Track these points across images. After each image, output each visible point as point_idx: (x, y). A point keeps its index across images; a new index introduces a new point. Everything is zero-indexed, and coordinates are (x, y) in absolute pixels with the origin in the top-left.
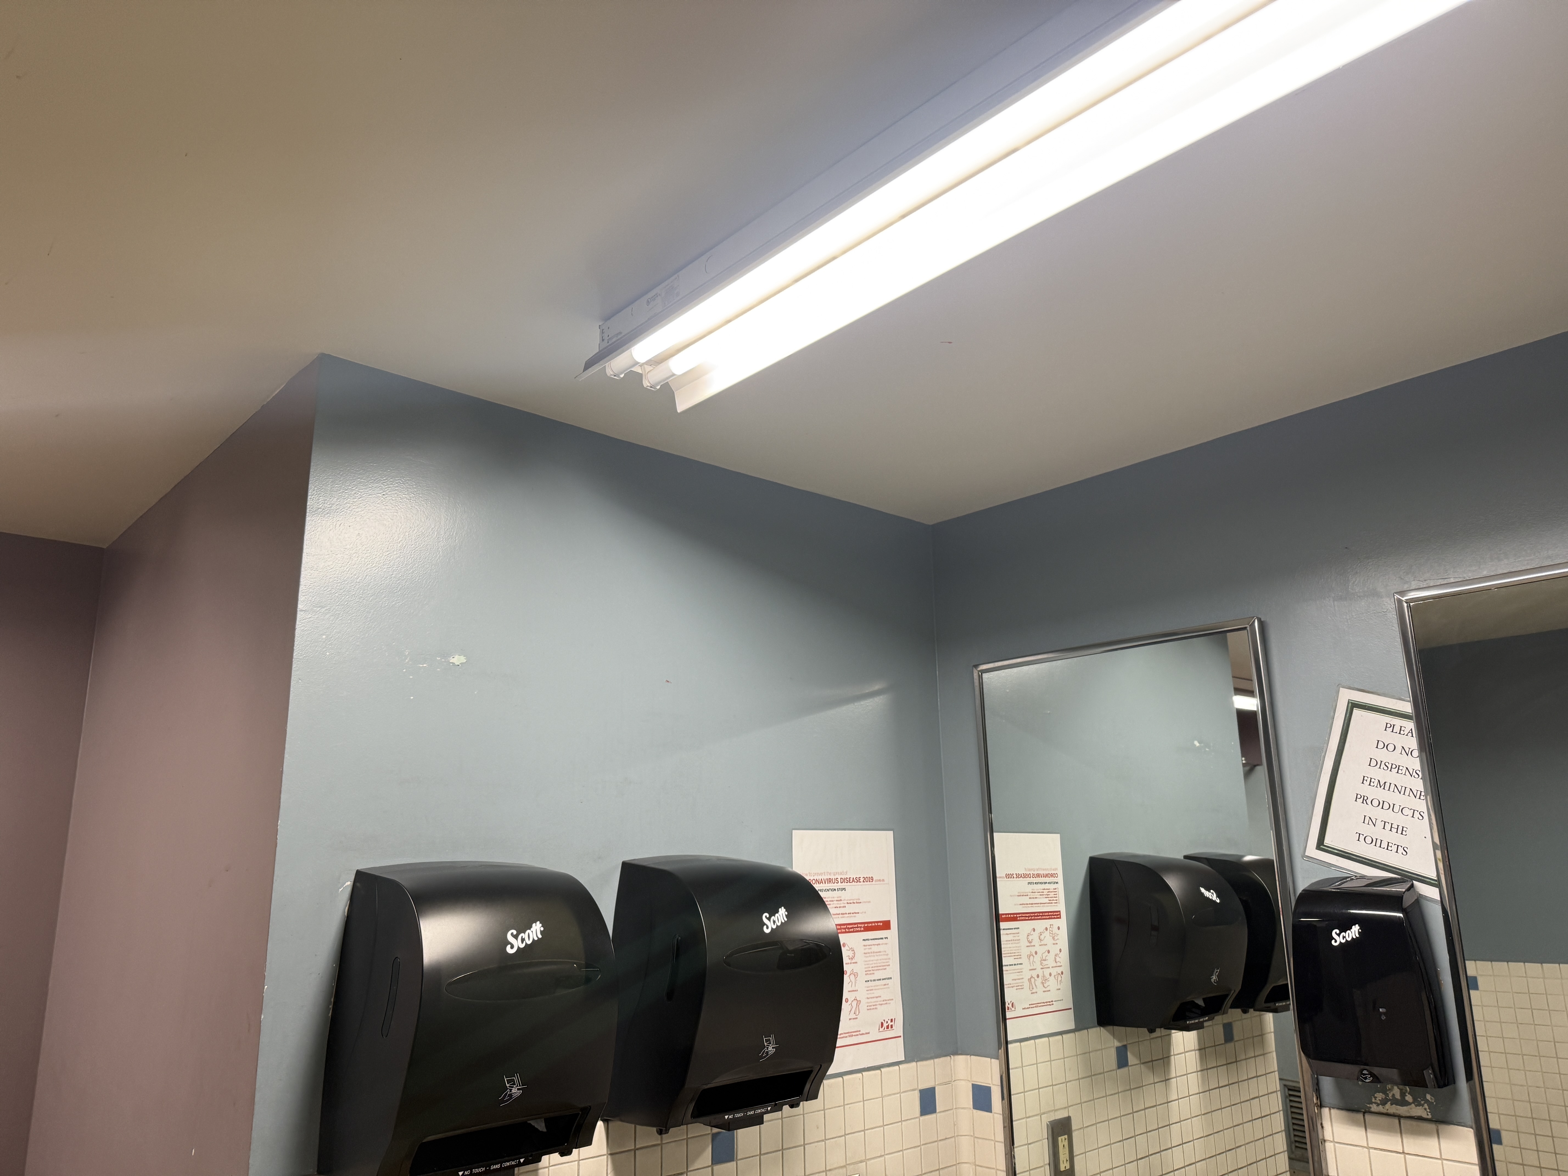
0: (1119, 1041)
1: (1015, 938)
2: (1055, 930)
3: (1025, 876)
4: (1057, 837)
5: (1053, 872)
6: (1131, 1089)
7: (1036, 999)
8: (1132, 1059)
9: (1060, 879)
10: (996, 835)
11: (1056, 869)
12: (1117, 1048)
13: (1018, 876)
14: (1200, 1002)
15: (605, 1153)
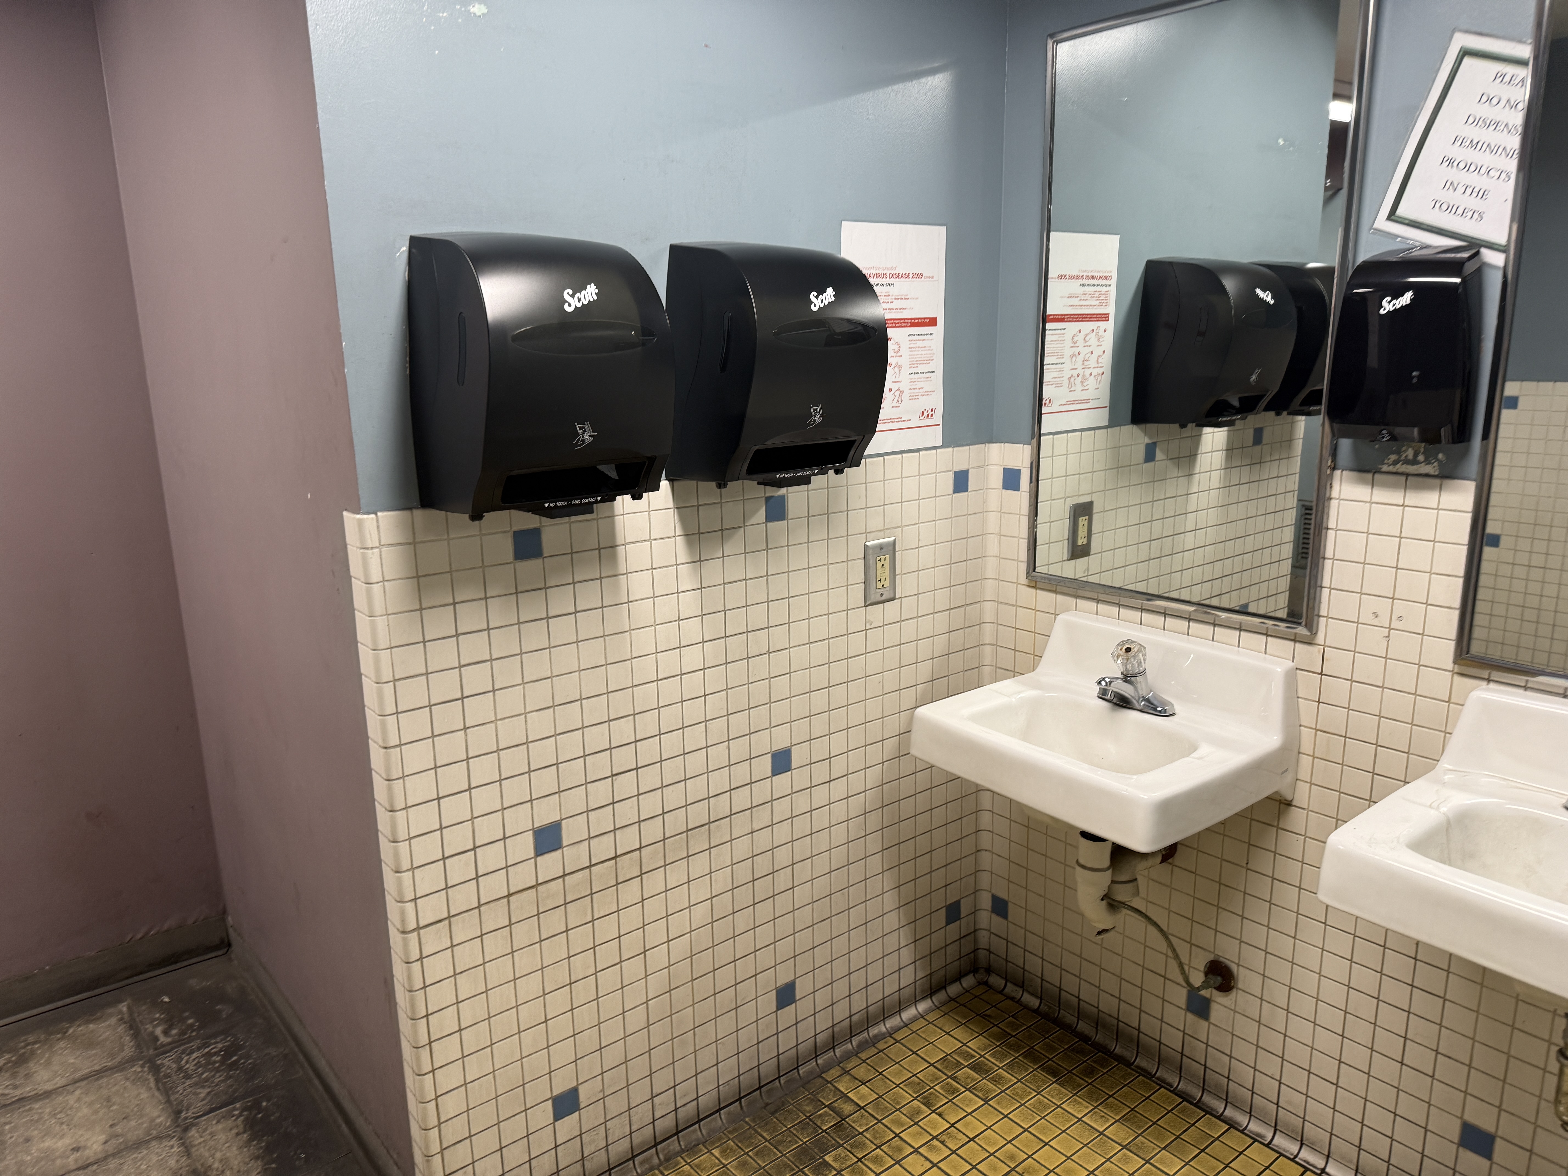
0: (1150, 438)
1: (1060, 339)
2: (1101, 332)
3: (1079, 277)
4: (1116, 238)
5: (1107, 274)
6: (1154, 481)
7: (1073, 396)
8: (1159, 455)
9: (1114, 282)
10: (1053, 234)
11: (1111, 272)
12: (1147, 445)
13: (1071, 277)
14: (1236, 403)
15: (672, 506)
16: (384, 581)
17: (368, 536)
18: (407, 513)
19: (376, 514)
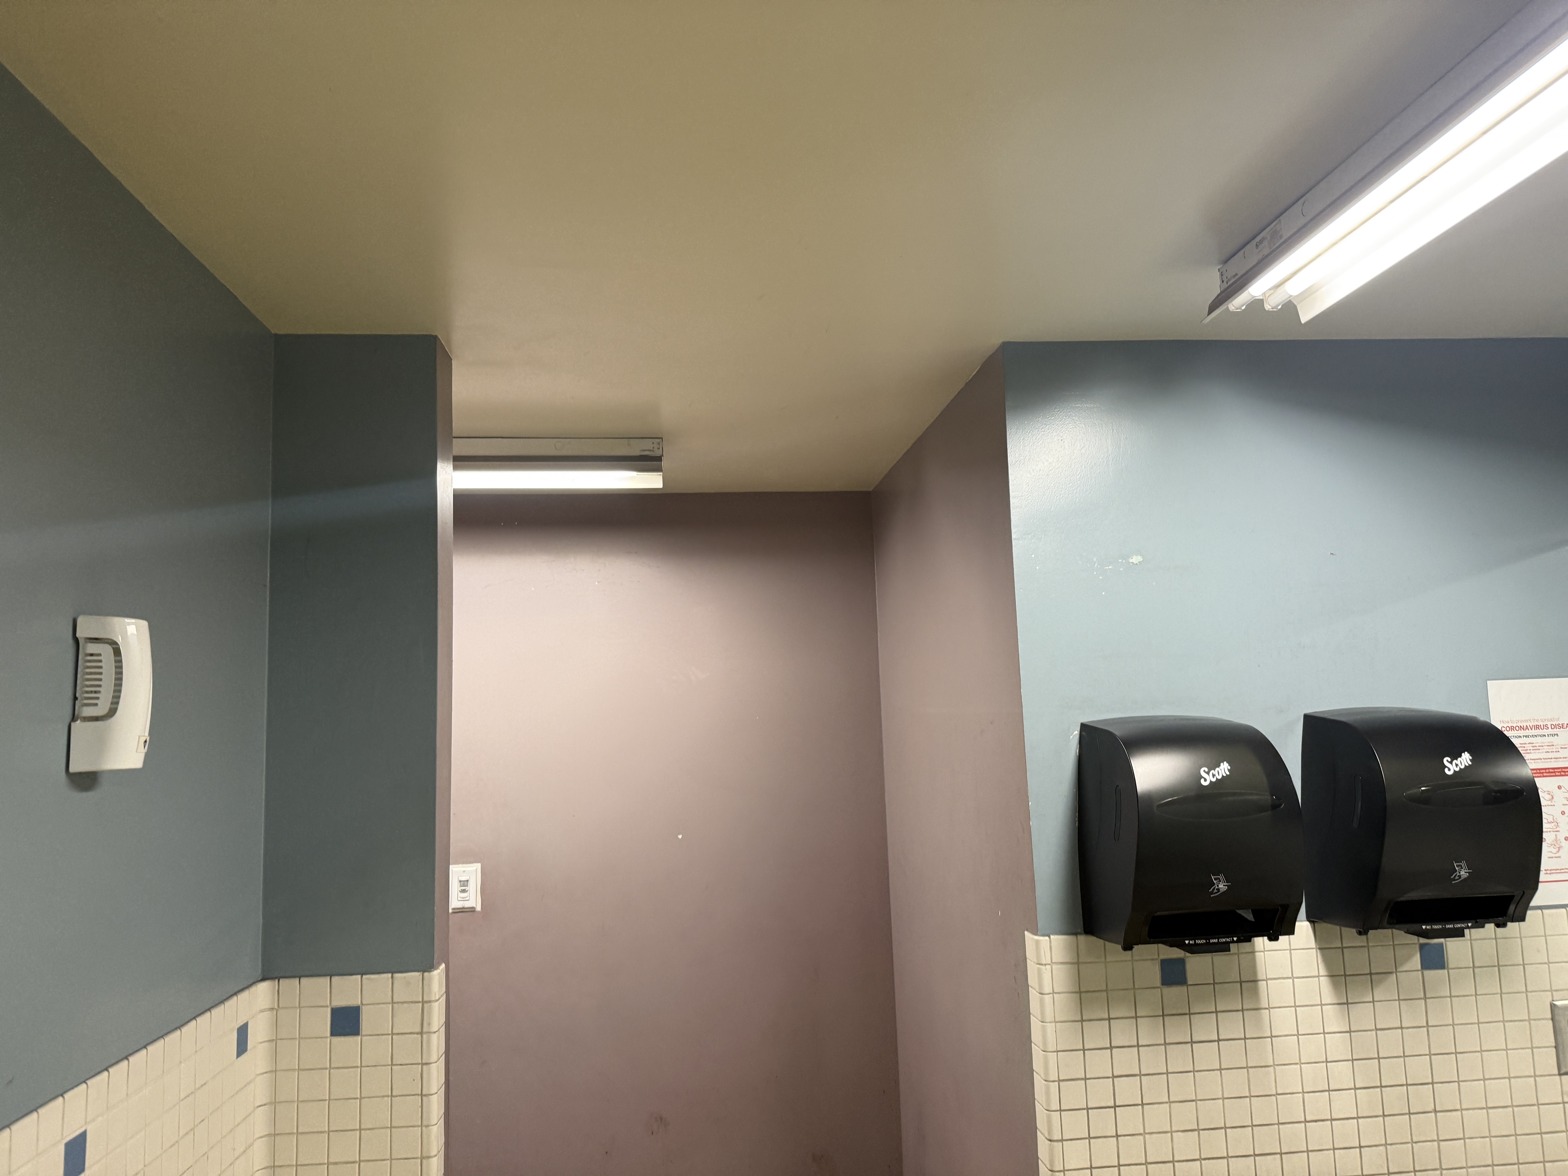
15: (1314, 946)
16: (1054, 992)
17: (1043, 954)
18: (1073, 938)
19: (1049, 937)
